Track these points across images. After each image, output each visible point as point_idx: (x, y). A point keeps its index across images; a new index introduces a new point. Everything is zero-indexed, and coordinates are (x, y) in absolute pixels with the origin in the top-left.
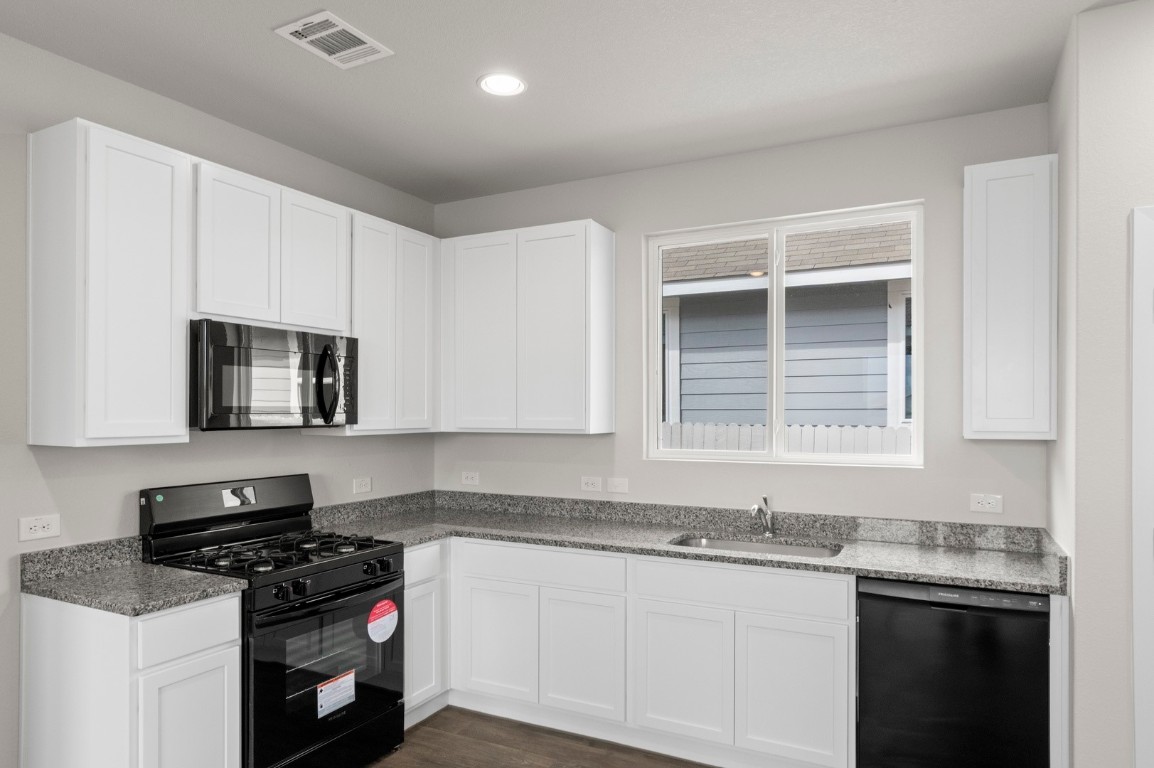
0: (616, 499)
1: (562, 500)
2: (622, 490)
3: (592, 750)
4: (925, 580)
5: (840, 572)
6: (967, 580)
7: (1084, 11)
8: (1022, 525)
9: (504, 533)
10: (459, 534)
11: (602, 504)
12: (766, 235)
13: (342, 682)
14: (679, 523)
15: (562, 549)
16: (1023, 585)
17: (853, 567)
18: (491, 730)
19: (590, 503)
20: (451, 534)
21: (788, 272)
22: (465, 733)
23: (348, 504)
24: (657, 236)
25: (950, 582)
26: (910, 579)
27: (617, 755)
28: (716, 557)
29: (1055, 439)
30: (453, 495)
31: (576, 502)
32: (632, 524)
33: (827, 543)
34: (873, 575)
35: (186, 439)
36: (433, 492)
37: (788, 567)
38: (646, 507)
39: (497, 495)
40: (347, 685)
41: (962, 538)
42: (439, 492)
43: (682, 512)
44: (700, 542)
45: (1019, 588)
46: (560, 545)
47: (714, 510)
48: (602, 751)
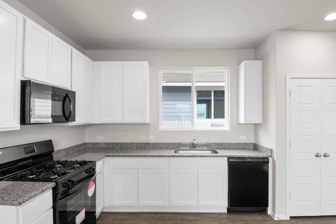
0: (151, 142)
1: (133, 143)
2: (152, 139)
3: (156, 215)
4: (244, 157)
5: (225, 157)
6: (253, 156)
7: (277, 30)
8: (250, 142)
9: (115, 154)
10: (108, 156)
11: (147, 143)
12: (191, 72)
13: (82, 213)
14: (170, 147)
15: (146, 158)
16: (264, 156)
17: (227, 155)
18: (122, 217)
19: (143, 143)
20: (106, 156)
21: (196, 82)
22: (113, 220)
23: (62, 149)
24: (161, 69)
25: (249, 157)
26: (241, 157)
27: (164, 215)
28: (193, 156)
29: (262, 123)
30: (93, 144)
31: (138, 143)
32: (156, 148)
33: (211, 150)
34: (232, 157)
35: (19, 129)
36: (86, 143)
37: (212, 157)
38: (160, 144)
39: (110, 143)
40: (83, 214)
41: (238, 146)
42: (88, 143)
43: (171, 144)
44: (179, 152)
45: (263, 157)
46: (145, 157)
47: (180, 143)
48: (159, 215)
